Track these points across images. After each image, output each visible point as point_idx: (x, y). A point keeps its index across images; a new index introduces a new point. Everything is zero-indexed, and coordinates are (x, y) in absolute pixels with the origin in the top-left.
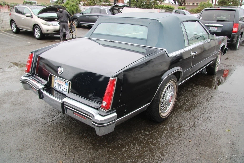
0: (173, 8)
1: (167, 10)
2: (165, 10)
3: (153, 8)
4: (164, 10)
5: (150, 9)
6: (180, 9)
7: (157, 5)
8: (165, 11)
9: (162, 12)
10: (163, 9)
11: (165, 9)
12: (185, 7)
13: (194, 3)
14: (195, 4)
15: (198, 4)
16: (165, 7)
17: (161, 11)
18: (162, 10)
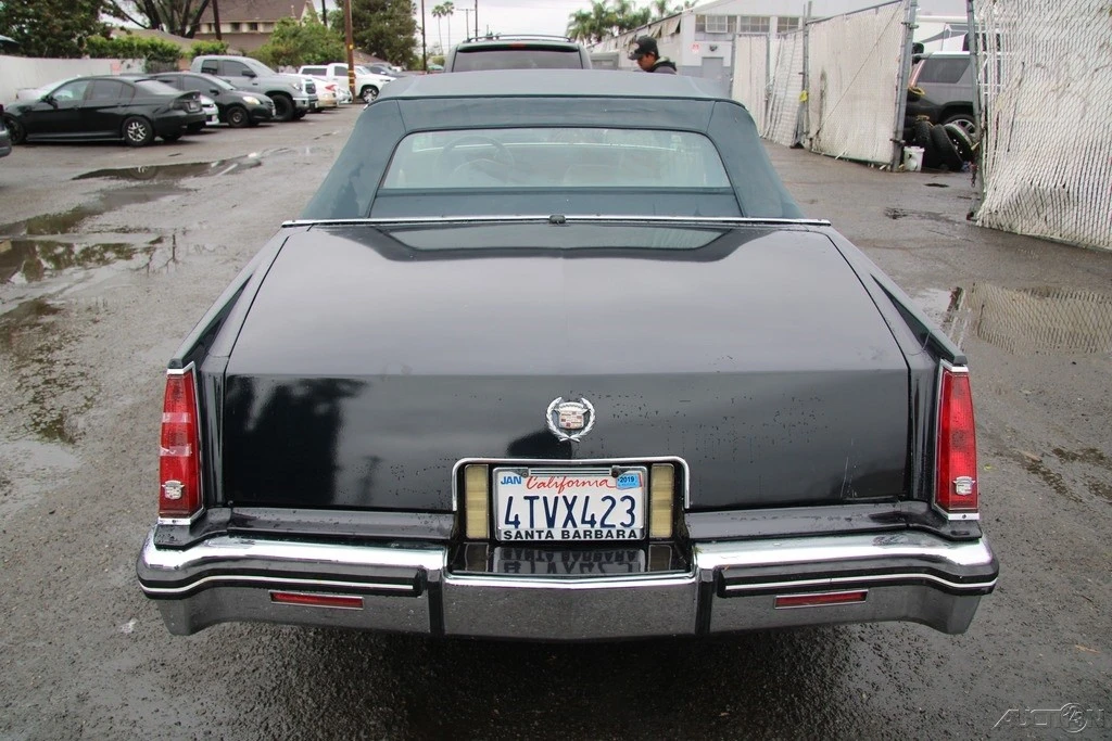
0: (177, 51)
1: (153, 62)
2: (144, 61)
3: (87, 53)
4: (137, 60)
5: (71, 58)
6: (204, 54)
7: (104, 39)
8: (146, 67)
9: (130, 71)
10: (132, 57)
11: (141, 57)
12: (223, 41)
13: (236, 25)
14: (245, 29)
15: (256, 29)
16: (139, 47)
17: (129, 67)
18: (130, 61)
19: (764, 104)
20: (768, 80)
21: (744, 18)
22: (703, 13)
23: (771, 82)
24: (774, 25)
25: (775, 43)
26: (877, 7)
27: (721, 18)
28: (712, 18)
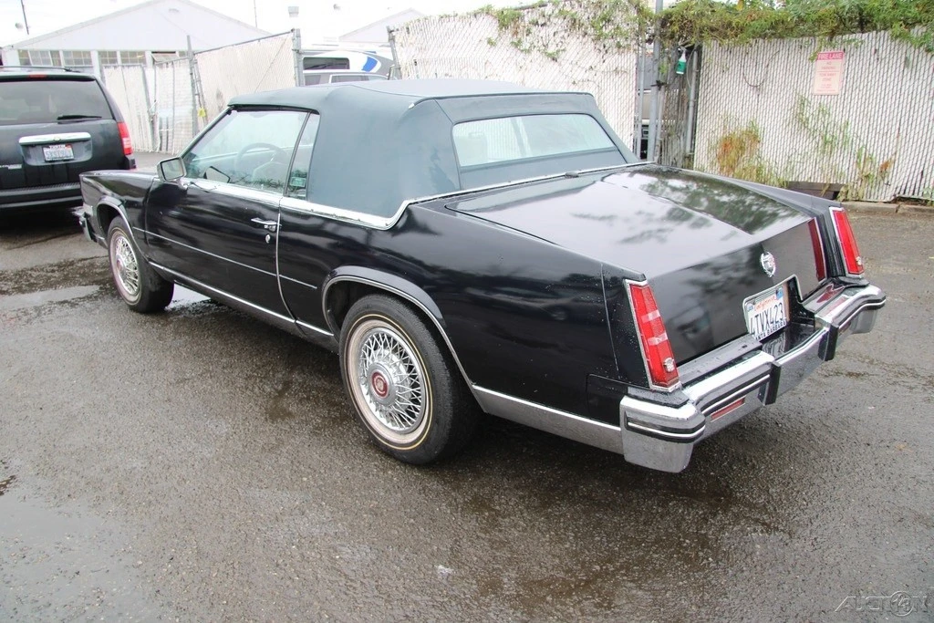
19: (148, 125)
20: (149, 104)
21: (66, 53)
22: (25, 48)
23: (153, 106)
24: (149, 56)
25: (150, 72)
26: (259, 40)
27: (43, 53)
28: (35, 53)
